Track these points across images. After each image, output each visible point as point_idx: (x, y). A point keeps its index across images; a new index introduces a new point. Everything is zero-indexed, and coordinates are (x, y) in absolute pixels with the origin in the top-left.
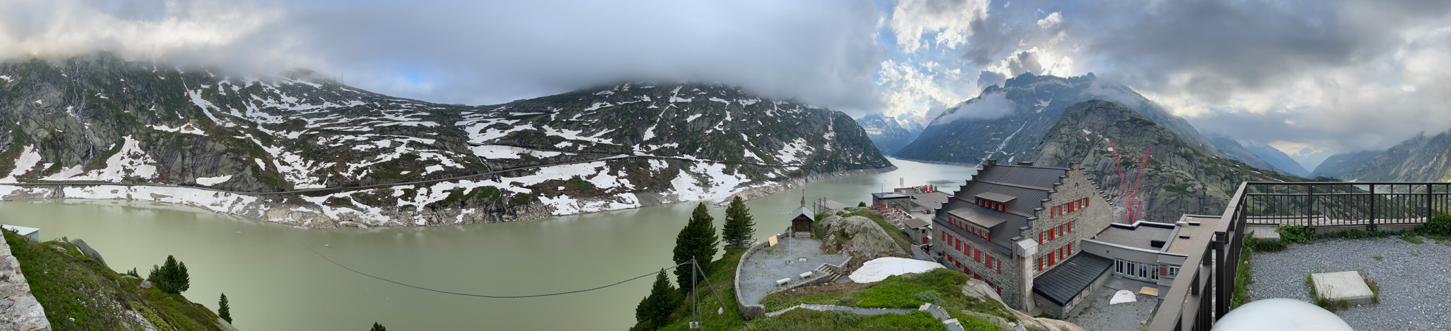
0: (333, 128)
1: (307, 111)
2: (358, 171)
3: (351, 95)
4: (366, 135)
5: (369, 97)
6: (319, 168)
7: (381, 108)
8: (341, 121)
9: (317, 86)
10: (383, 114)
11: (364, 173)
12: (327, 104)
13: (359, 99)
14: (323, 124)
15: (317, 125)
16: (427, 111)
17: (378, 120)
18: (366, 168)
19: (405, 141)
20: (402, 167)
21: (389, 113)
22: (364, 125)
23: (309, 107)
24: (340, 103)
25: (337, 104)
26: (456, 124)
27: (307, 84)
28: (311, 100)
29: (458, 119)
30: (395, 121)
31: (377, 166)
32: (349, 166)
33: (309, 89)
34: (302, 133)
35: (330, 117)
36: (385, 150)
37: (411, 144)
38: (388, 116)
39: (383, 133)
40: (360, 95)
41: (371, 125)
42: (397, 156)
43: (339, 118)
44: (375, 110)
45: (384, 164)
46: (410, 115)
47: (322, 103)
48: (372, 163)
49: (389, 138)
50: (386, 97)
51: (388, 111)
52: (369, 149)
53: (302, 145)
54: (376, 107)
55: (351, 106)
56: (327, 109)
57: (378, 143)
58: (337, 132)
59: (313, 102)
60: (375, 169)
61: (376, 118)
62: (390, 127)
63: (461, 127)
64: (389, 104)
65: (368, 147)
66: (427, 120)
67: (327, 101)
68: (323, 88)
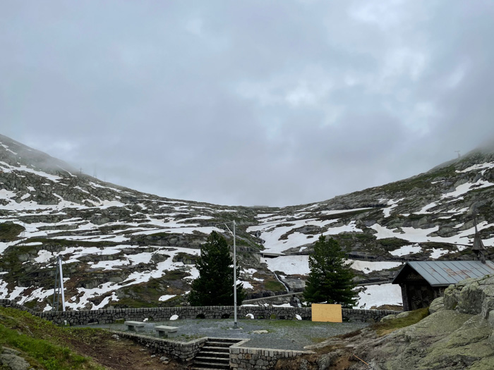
0: (68, 238)
1: (29, 212)
2: (97, 300)
3: (104, 192)
4: (118, 247)
5: (133, 198)
6: (31, 299)
7: (146, 212)
8: (82, 228)
9: (54, 178)
10: (148, 218)
11: (105, 301)
12: (64, 204)
13: (117, 199)
14: (52, 232)
15: (43, 233)
16: (209, 214)
17: (139, 226)
18: (109, 294)
19: (172, 254)
20: (163, 289)
21: (158, 218)
22: (117, 234)
23: (34, 206)
24: (86, 203)
25: (82, 204)
26: (248, 230)
27: (37, 173)
28: (39, 197)
29: (252, 223)
30: (163, 228)
31: (126, 290)
32: (83, 293)
33: (38, 182)
35: (65, 222)
36: (142, 268)
37: (179, 258)
38: (154, 222)
39: (143, 243)
40: (119, 194)
41: (127, 234)
42: (157, 274)
43: (79, 224)
44: (137, 213)
45: (137, 288)
46: (183, 220)
47: (57, 202)
48: (121, 286)
49: (151, 250)
50: (157, 198)
51: (156, 215)
52: (118, 267)
54: (139, 209)
55: (102, 208)
56: (64, 210)
57: (132, 257)
58: (71, 244)
59: (41, 199)
60: (123, 294)
61: (136, 224)
62: (154, 236)
63: (255, 233)
64: (158, 206)
65: (118, 263)
66: (208, 225)
67: (66, 199)
68: (62, 181)
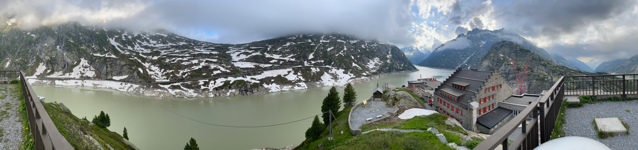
0: (173, 55)
1: (161, 47)
2: (184, 74)
3: (181, 39)
4: (187, 58)
5: (189, 41)
6: (166, 73)
7: (194, 46)
8: (176, 51)
9: (166, 36)
10: (195, 48)
11: (186, 75)
12: (170, 44)
13: (184, 42)
14: (168, 53)
15: (166, 54)
16: (213, 47)
17: (192, 51)
18: (187, 72)
19: (204, 60)
20: (203, 71)
21: (198, 48)
22: (186, 53)
23: (162, 45)
24: (176, 44)
25: (174, 44)
26: (227, 53)
27: (161, 35)
28: (163, 42)
29: (227, 50)
30: (200, 52)
31: (192, 71)
32: (180, 71)
33: (162, 37)
34: (159, 57)
35: (171, 50)
36: (195, 64)
37: (207, 61)
38: (197, 49)
39: (195, 57)
40: (184, 40)
41: (189, 53)
42: (201, 67)
43: (175, 50)
44: (191, 46)
45: (195, 71)
46: (206, 49)
47: (168, 43)
48: (190, 70)
49: (198, 59)
50: (196, 41)
51: (197, 47)
52: (188, 64)
53: (159, 62)
54: (192, 45)
55: (180, 45)
56: (170, 46)
57: (192, 61)
58: (174, 57)
59: (164, 43)
60: (191, 73)
61: (192, 50)
62: (198, 54)
63: (229, 54)
64: (197, 44)
65: (188, 63)
66: (214, 51)
67: (170, 42)
68: (168, 36)
